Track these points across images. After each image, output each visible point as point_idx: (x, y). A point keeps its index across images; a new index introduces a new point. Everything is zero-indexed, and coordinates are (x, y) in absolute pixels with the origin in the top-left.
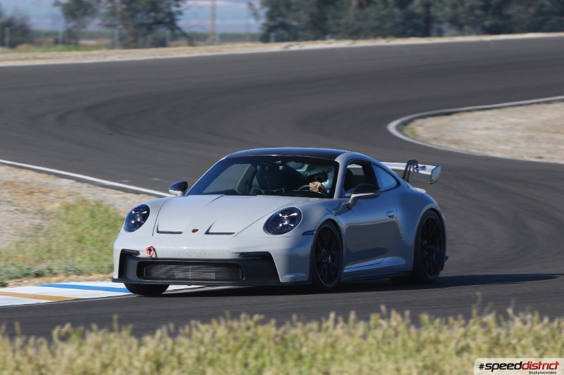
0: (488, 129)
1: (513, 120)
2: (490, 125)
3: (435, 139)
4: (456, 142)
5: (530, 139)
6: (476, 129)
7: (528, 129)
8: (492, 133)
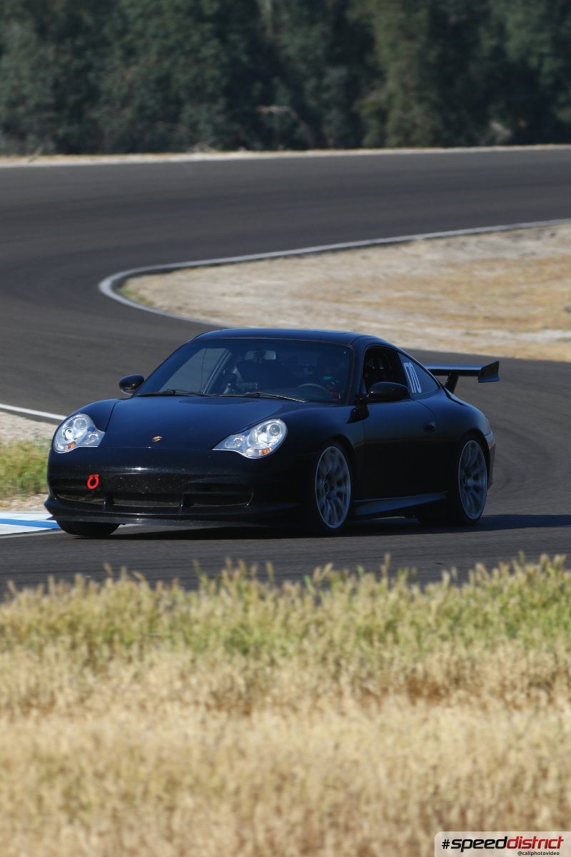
0: (239, 294)
1: (262, 282)
2: (238, 289)
3: (180, 308)
4: (214, 314)
5: (308, 310)
6: (223, 295)
7: (294, 296)
8: (249, 300)
